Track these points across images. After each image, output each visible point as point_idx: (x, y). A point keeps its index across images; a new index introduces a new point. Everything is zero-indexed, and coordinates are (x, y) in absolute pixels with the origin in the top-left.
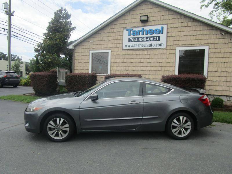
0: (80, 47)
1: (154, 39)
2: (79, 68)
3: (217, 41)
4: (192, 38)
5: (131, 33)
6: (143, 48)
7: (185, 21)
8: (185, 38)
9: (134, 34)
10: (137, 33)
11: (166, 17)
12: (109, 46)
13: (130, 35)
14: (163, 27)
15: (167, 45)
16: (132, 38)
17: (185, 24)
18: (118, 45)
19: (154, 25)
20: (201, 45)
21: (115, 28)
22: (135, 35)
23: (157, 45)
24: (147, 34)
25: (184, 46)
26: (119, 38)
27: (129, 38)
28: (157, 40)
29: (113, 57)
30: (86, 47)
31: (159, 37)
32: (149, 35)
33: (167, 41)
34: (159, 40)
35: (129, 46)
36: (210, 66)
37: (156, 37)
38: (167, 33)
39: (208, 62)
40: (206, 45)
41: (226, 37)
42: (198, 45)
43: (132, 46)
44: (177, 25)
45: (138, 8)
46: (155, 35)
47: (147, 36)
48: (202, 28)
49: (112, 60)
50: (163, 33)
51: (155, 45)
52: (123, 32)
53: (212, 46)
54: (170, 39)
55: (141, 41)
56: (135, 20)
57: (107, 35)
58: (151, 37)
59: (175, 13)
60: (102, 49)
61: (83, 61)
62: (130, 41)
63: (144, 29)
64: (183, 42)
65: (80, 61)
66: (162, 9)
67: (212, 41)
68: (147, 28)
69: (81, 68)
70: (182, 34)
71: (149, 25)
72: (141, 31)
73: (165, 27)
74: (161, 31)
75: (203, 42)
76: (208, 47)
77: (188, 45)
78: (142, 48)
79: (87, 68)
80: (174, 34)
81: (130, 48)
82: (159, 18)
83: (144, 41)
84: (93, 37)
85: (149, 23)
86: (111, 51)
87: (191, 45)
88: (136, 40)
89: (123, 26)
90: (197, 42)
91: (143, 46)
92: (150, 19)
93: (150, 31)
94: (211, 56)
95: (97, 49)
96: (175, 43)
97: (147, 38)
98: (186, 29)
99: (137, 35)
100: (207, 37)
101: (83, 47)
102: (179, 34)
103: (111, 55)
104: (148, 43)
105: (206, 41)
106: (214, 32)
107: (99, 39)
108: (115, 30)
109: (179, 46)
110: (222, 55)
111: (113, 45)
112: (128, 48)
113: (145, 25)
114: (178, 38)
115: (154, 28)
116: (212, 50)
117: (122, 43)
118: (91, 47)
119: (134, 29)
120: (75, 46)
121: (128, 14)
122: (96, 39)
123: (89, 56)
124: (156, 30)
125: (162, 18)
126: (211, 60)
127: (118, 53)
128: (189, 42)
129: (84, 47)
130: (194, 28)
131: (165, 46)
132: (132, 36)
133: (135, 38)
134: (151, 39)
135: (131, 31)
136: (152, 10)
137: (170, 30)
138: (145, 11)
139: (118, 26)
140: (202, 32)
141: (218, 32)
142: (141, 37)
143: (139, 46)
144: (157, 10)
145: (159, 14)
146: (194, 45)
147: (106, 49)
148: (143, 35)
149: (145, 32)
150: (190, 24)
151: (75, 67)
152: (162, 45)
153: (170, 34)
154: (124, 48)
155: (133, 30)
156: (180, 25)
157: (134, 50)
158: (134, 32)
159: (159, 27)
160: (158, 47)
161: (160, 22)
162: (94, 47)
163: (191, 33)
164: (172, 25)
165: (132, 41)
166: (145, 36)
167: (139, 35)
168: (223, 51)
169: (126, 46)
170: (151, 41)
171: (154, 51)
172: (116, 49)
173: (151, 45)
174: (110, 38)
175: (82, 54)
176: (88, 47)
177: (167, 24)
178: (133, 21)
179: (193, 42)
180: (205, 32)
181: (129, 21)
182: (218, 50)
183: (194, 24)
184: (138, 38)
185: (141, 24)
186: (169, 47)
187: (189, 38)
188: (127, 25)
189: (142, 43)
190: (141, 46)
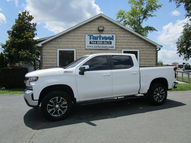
0: (48, 45)
1: (108, 43)
2: (47, 63)
3: (143, 47)
4: (130, 44)
5: (92, 37)
6: (101, 48)
7: (126, 33)
8: (126, 44)
9: (93, 38)
10: (96, 38)
11: (114, 30)
12: (74, 46)
13: (91, 39)
14: (113, 36)
15: (116, 48)
16: (93, 41)
17: (126, 35)
18: (82, 46)
19: (107, 34)
20: (135, 49)
21: (79, 33)
22: (94, 40)
23: (110, 47)
24: (103, 40)
25: (126, 48)
26: (82, 40)
27: (90, 41)
28: (110, 44)
29: (78, 54)
30: (54, 45)
31: (111, 42)
32: (104, 40)
33: (116, 45)
34: (111, 44)
35: (90, 47)
36: (141, 61)
37: (109, 42)
38: (116, 39)
39: (140, 59)
40: (138, 48)
41: (148, 45)
42: (134, 48)
43: (92, 47)
44: (122, 35)
45: (96, 21)
46: (108, 40)
47: (103, 41)
48: (135, 38)
49: (77, 56)
50: (113, 40)
51: (109, 47)
52: (85, 36)
53: (141, 49)
54: (117, 44)
55: (99, 44)
56: (94, 29)
57: (73, 37)
58: (106, 42)
59: (120, 28)
60: (69, 48)
61: (51, 57)
62: (90, 43)
63: (100, 36)
64: (125, 46)
65: (48, 57)
66: (112, 24)
67: (141, 47)
68: (103, 35)
69: (50, 62)
70: (125, 41)
71: (104, 33)
72: (99, 37)
73: (114, 36)
74: (112, 38)
75: (136, 47)
76: (139, 50)
77: (128, 48)
78: (99, 48)
79: (55, 62)
80: (120, 41)
81: (91, 48)
82: (110, 29)
83: (101, 44)
84: (60, 38)
85: (104, 32)
86: (76, 50)
87: (130, 48)
88: (95, 43)
89: (85, 32)
90: (133, 46)
91: (100, 47)
92: (105, 30)
93: (105, 37)
94: (141, 55)
95: (64, 48)
96: (121, 46)
97: (103, 42)
98: (127, 38)
99: (96, 39)
100: (139, 44)
101: (50, 45)
102: (123, 41)
103: (76, 53)
104: (104, 45)
105: (138, 47)
106: (142, 41)
107: (66, 40)
108: (79, 34)
109: (123, 48)
110: (146, 55)
111: (78, 46)
112: (89, 48)
113: (101, 33)
114: (122, 44)
115: (107, 36)
116: (141, 52)
117: (85, 45)
118: (58, 46)
119: (94, 35)
120: (43, 45)
121: (89, 24)
122: (62, 40)
123: (57, 53)
124: (109, 37)
125: (112, 30)
126: (141, 58)
127: (82, 51)
128: (129, 46)
129: (52, 45)
130: (131, 38)
131: (115, 48)
132: (92, 40)
133: (94, 42)
134: (106, 43)
135: (92, 36)
136: (106, 24)
137: (117, 38)
138: (101, 24)
139: (81, 32)
140: (135, 41)
141: (144, 42)
142: (99, 41)
143: (98, 47)
144: (109, 24)
145: (110, 27)
146: (132, 49)
147: (72, 48)
148: (100, 39)
149: (101, 38)
150: (129, 35)
151: (43, 62)
152: (113, 47)
153: (117, 41)
154: (87, 48)
155: (92, 35)
156: (123, 35)
157: (94, 50)
158: (93, 37)
159: (111, 36)
160: (110, 49)
161: (111, 32)
162: (61, 46)
163: (130, 41)
164: (119, 35)
165: (92, 44)
166: (101, 40)
167: (98, 39)
168: (147, 52)
169: (88, 47)
170: (105, 44)
171: (108, 51)
172: (80, 49)
173: (106, 47)
174: (75, 40)
175: (50, 51)
176: (56, 46)
177: (116, 34)
178: (92, 29)
179: (131, 47)
180: (137, 41)
181: (89, 29)
182: (144, 52)
183: (131, 35)
184: (96, 42)
185: (98, 32)
186: (117, 49)
187: (129, 44)
188: (88, 32)
189: (100, 45)
190: (99, 47)
